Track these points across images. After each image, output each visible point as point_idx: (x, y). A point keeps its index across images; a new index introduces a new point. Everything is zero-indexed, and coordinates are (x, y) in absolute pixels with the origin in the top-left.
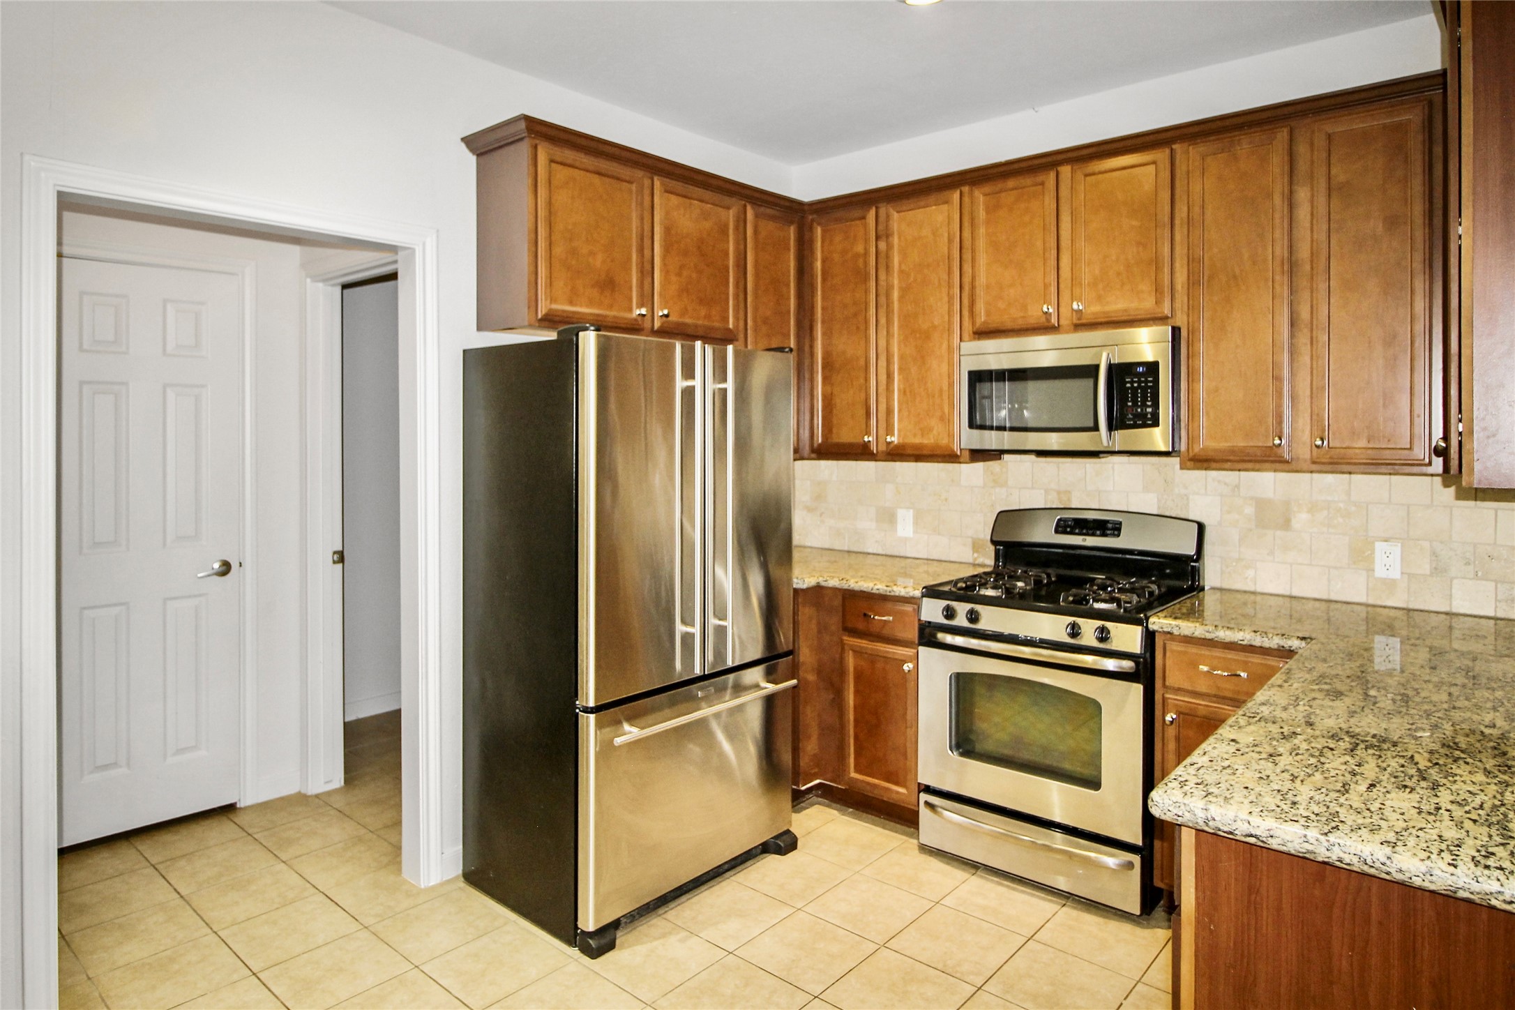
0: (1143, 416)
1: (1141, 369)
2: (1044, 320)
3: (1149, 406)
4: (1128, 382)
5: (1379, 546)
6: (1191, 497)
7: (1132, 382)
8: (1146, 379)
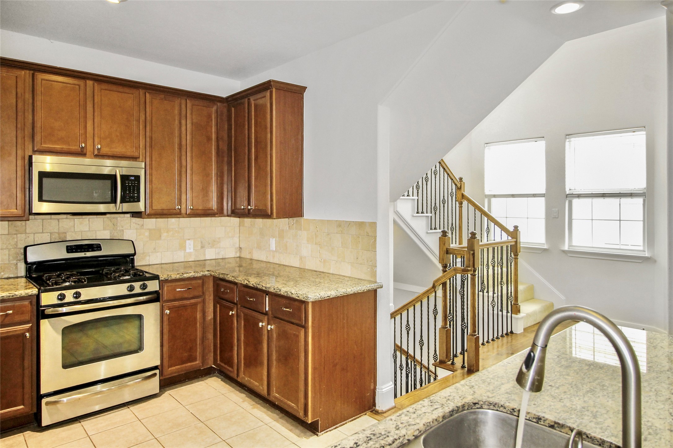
0: (133, 197)
1: (133, 178)
2: (80, 151)
3: (136, 193)
4: (127, 183)
5: (187, 241)
6: (124, 231)
7: (129, 183)
8: (135, 182)
